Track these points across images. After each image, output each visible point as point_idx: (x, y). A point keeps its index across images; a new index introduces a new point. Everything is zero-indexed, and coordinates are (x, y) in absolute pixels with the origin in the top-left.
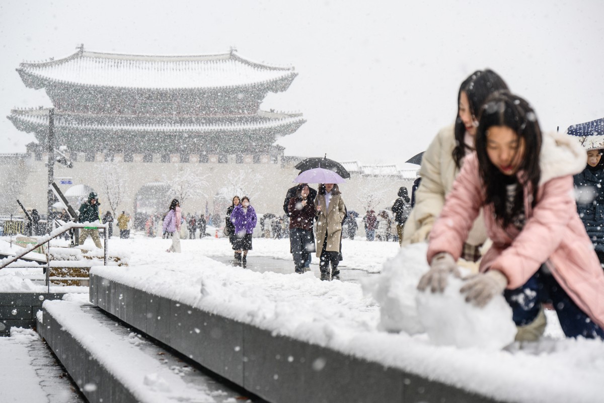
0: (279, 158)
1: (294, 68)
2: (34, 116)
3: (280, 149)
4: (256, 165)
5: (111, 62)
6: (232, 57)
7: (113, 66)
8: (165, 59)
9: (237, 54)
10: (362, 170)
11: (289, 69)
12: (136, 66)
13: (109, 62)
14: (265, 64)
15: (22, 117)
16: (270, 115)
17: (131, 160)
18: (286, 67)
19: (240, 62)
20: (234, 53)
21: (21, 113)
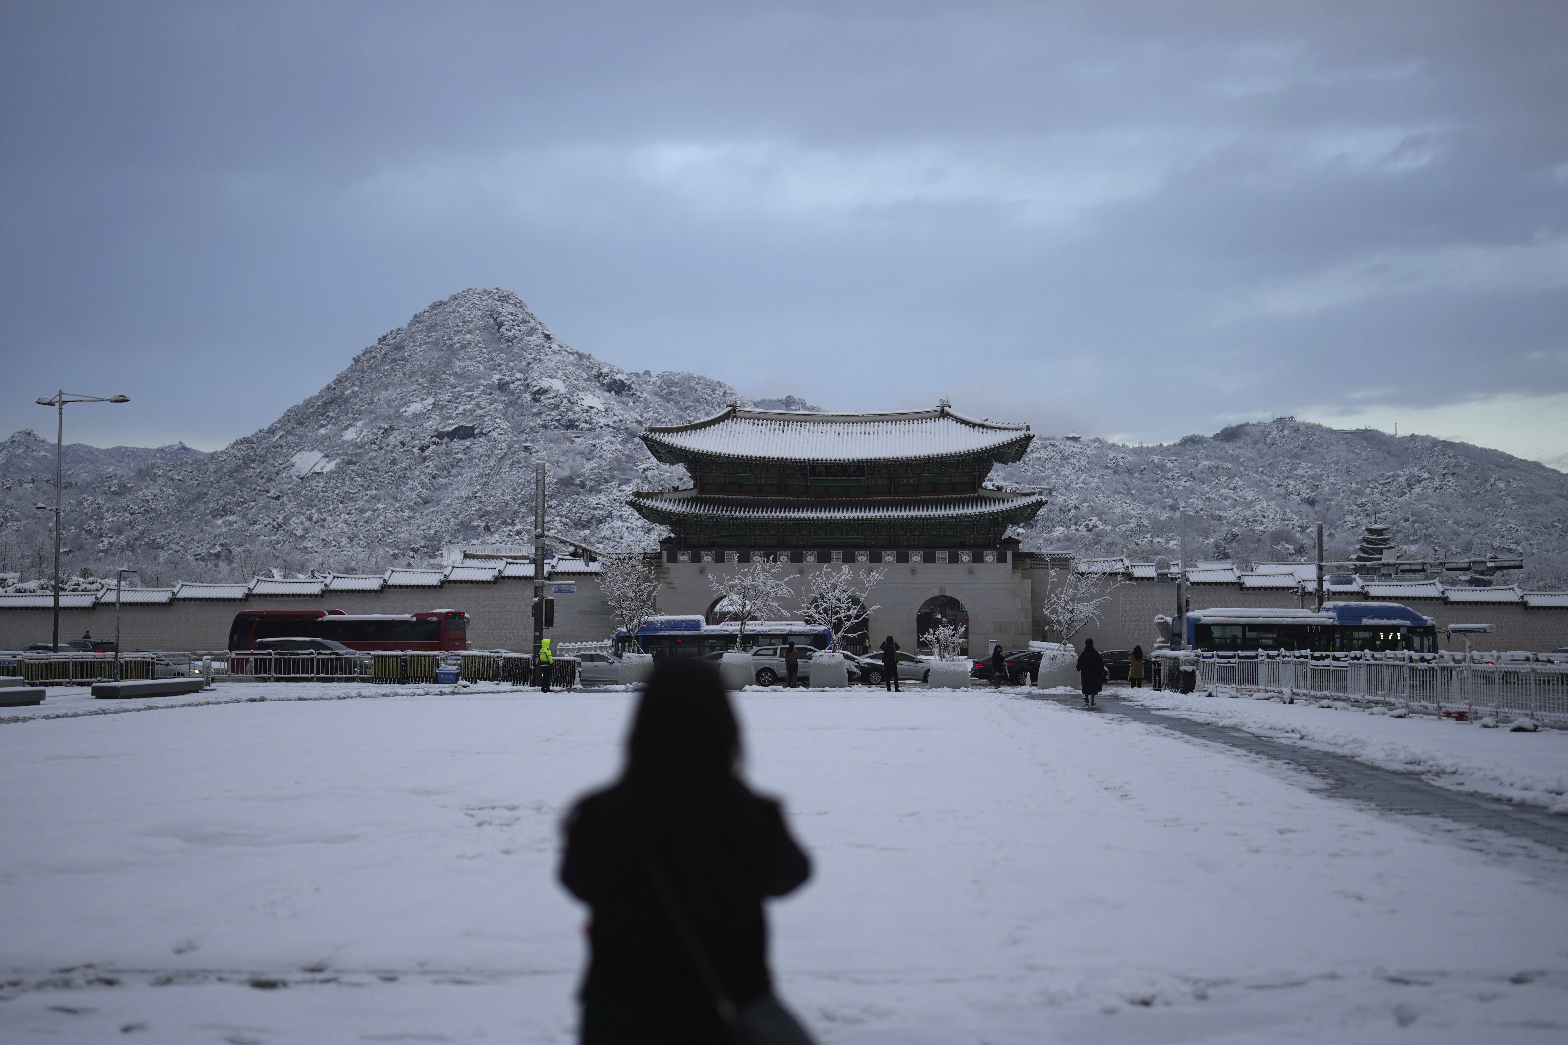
0: (1009, 554)
1: (1028, 428)
2: (666, 501)
3: (1013, 543)
4: (977, 566)
5: (775, 424)
6: (943, 414)
7: (777, 430)
8: (848, 419)
9: (950, 411)
10: (1130, 570)
11: (1020, 429)
12: (809, 430)
13: (771, 424)
14: (988, 423)
15: (649, 503)
16: (998, 495)
17: (800, 560)
18: (1017, 426)
19: (955, 422)
20: (947, 409)
21: (649, 496)
